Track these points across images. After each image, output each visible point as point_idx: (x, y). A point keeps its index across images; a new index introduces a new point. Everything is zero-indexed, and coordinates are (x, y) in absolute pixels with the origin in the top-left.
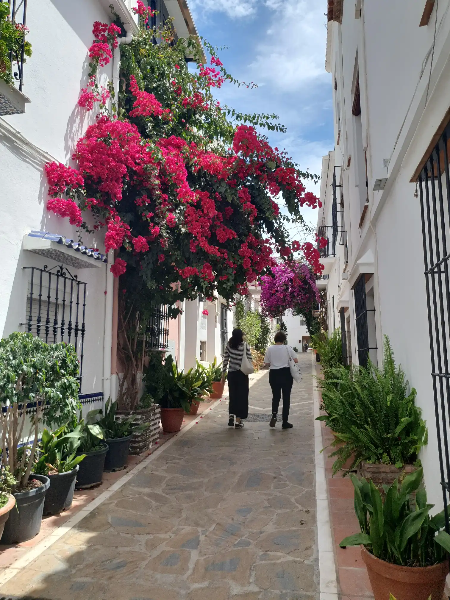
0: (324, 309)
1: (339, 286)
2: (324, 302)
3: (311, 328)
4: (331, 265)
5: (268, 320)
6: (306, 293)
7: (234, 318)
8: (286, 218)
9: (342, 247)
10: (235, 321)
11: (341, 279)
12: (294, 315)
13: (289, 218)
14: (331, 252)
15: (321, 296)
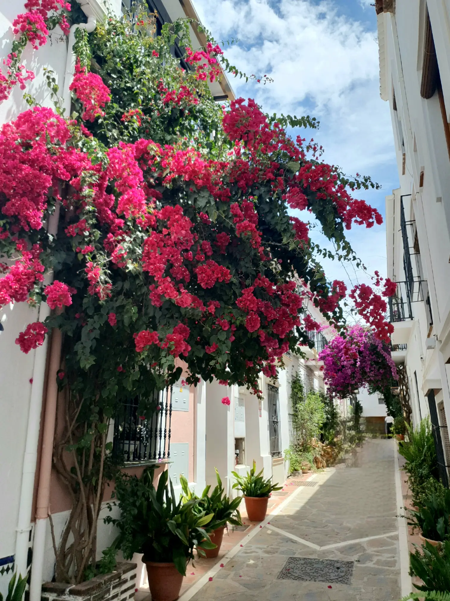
0: (404, 387)
1: (422, 358)
2: (404, 377)
3: (391, 407)
4: (408, 332)
5: (337, 402)
6: (380, 368)
7: (289, 403)
8: (328, 253)
9: (423, 305)
10: (292, 405)
11: (425, 347)
12: (370, 393)
13: (333, 253)
14: (407, 315)
15: (399, 372)
